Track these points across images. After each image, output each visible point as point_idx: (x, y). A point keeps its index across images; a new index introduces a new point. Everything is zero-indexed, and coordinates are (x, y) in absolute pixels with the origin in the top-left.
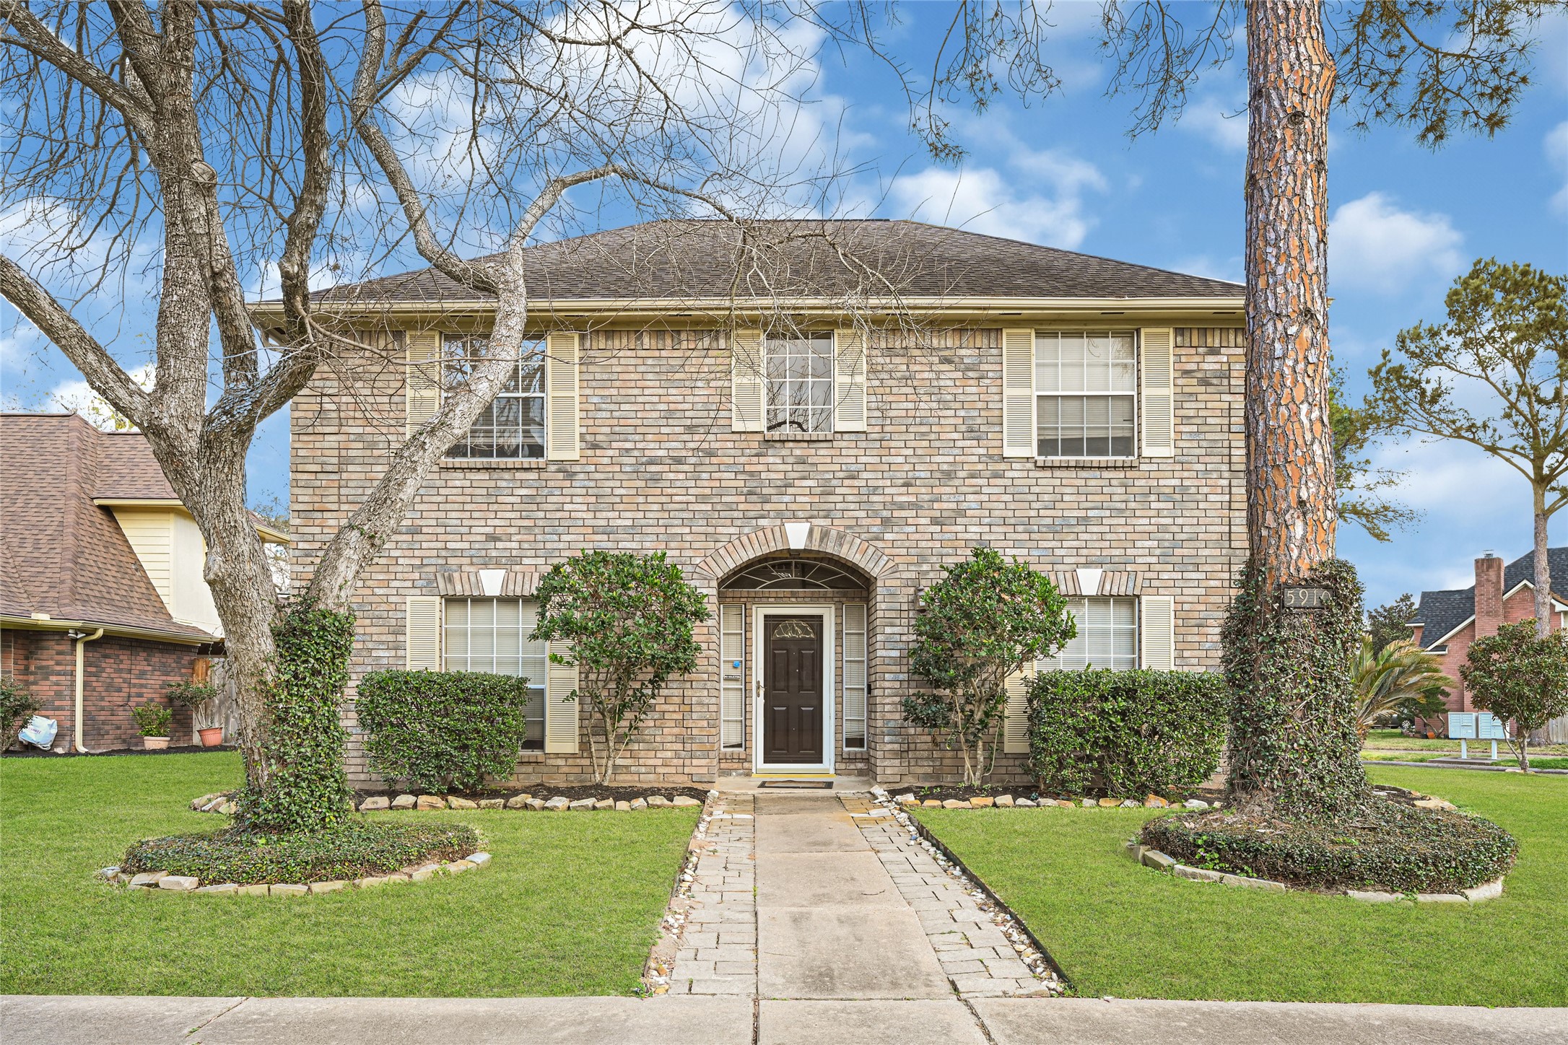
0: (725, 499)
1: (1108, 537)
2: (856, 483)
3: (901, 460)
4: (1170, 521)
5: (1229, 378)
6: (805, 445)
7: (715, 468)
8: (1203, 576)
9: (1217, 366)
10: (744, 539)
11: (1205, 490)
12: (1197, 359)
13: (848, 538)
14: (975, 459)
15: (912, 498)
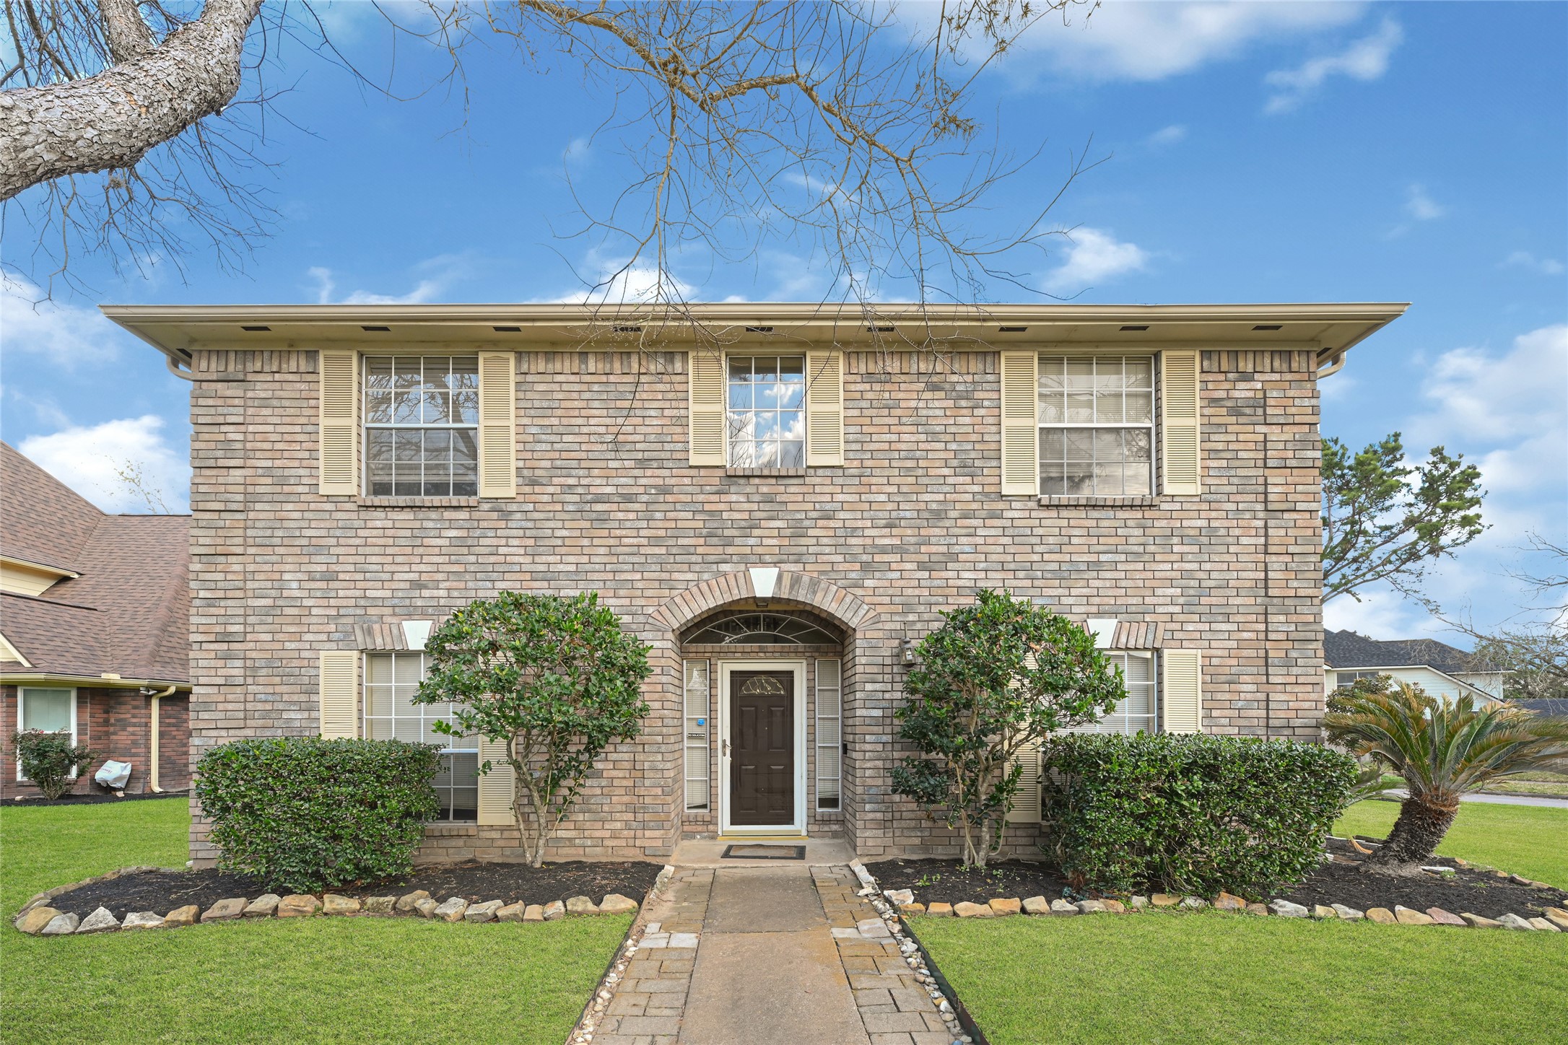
0: (681, 541)
1: (1124, 583)
2: (832, 524)
3: (883, 498)
4: (1196, 566)
5: (1265, 406)
6: (773, 481)
7: (671, 507)
8: (1235, 627)
9: (1251, 394)
10: (704, 586)
11: (1237, 532)
12: (1227, 386)
13: (823, 585)
14: (970, 497)
15: (897, 541)
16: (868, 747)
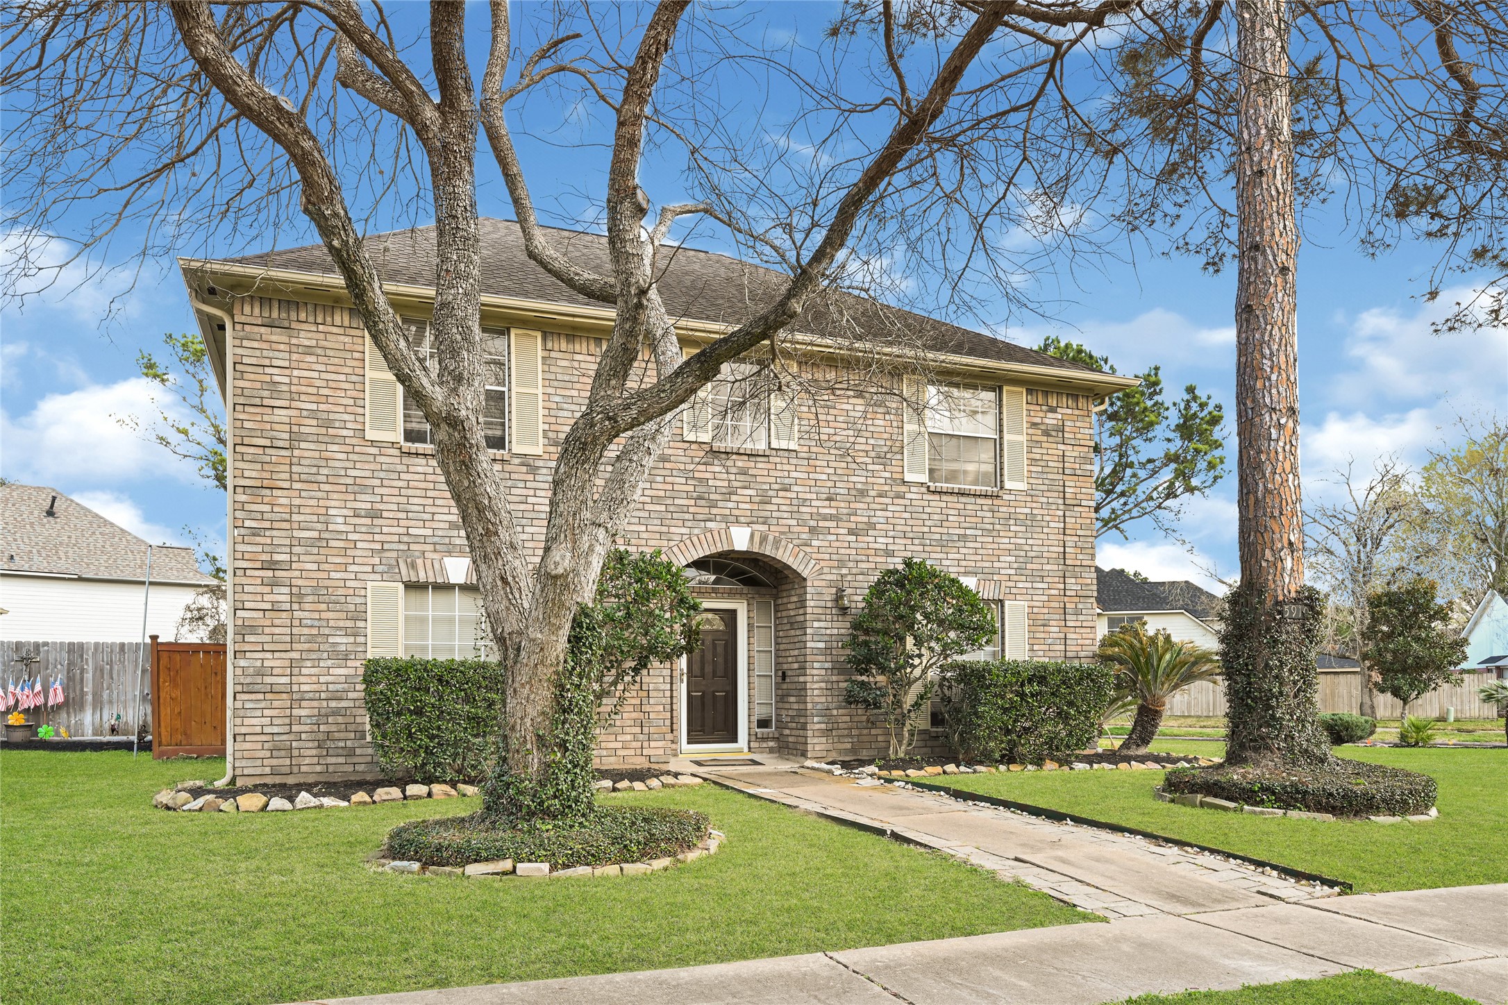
0: (677, 502)
1: (980, 552)
2: (789, 495)
3: (824, 477)
4: (1023, 541)
5: (1063, 431)
6: (746, 458)
7: (668, 473)
8: (1045, 586)
9: (1055, 422)
10: (695, 539)
11: (1047, 518)
12: (1042, 414)
13: (783, 543)
14: (883, 481)
15: (834, 511)
16: (815, 672)
